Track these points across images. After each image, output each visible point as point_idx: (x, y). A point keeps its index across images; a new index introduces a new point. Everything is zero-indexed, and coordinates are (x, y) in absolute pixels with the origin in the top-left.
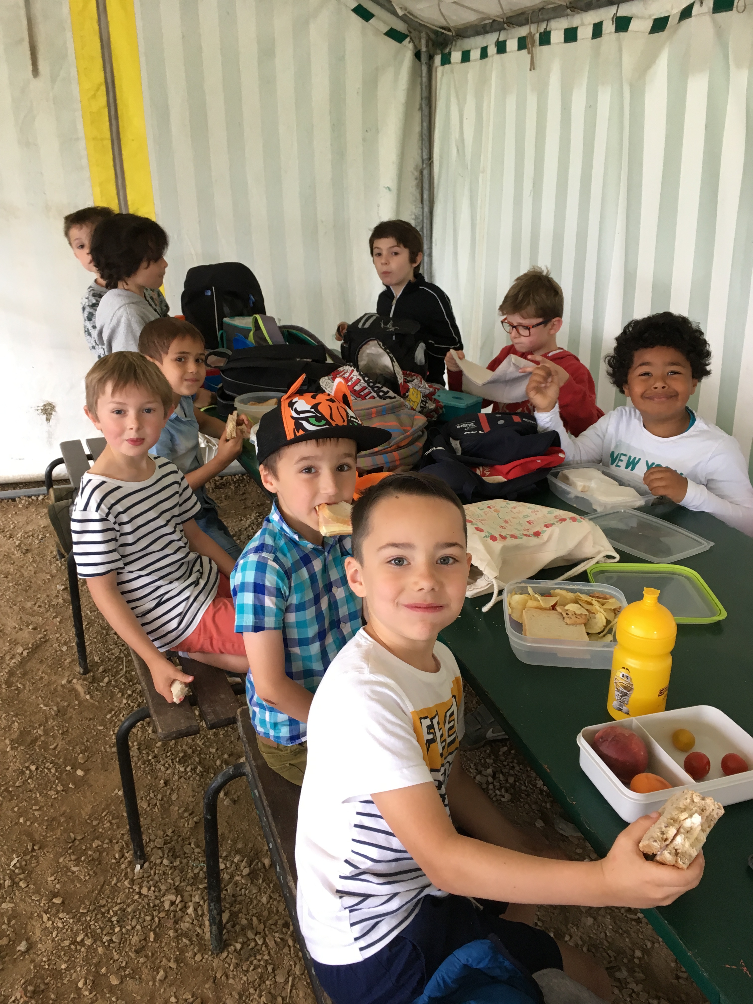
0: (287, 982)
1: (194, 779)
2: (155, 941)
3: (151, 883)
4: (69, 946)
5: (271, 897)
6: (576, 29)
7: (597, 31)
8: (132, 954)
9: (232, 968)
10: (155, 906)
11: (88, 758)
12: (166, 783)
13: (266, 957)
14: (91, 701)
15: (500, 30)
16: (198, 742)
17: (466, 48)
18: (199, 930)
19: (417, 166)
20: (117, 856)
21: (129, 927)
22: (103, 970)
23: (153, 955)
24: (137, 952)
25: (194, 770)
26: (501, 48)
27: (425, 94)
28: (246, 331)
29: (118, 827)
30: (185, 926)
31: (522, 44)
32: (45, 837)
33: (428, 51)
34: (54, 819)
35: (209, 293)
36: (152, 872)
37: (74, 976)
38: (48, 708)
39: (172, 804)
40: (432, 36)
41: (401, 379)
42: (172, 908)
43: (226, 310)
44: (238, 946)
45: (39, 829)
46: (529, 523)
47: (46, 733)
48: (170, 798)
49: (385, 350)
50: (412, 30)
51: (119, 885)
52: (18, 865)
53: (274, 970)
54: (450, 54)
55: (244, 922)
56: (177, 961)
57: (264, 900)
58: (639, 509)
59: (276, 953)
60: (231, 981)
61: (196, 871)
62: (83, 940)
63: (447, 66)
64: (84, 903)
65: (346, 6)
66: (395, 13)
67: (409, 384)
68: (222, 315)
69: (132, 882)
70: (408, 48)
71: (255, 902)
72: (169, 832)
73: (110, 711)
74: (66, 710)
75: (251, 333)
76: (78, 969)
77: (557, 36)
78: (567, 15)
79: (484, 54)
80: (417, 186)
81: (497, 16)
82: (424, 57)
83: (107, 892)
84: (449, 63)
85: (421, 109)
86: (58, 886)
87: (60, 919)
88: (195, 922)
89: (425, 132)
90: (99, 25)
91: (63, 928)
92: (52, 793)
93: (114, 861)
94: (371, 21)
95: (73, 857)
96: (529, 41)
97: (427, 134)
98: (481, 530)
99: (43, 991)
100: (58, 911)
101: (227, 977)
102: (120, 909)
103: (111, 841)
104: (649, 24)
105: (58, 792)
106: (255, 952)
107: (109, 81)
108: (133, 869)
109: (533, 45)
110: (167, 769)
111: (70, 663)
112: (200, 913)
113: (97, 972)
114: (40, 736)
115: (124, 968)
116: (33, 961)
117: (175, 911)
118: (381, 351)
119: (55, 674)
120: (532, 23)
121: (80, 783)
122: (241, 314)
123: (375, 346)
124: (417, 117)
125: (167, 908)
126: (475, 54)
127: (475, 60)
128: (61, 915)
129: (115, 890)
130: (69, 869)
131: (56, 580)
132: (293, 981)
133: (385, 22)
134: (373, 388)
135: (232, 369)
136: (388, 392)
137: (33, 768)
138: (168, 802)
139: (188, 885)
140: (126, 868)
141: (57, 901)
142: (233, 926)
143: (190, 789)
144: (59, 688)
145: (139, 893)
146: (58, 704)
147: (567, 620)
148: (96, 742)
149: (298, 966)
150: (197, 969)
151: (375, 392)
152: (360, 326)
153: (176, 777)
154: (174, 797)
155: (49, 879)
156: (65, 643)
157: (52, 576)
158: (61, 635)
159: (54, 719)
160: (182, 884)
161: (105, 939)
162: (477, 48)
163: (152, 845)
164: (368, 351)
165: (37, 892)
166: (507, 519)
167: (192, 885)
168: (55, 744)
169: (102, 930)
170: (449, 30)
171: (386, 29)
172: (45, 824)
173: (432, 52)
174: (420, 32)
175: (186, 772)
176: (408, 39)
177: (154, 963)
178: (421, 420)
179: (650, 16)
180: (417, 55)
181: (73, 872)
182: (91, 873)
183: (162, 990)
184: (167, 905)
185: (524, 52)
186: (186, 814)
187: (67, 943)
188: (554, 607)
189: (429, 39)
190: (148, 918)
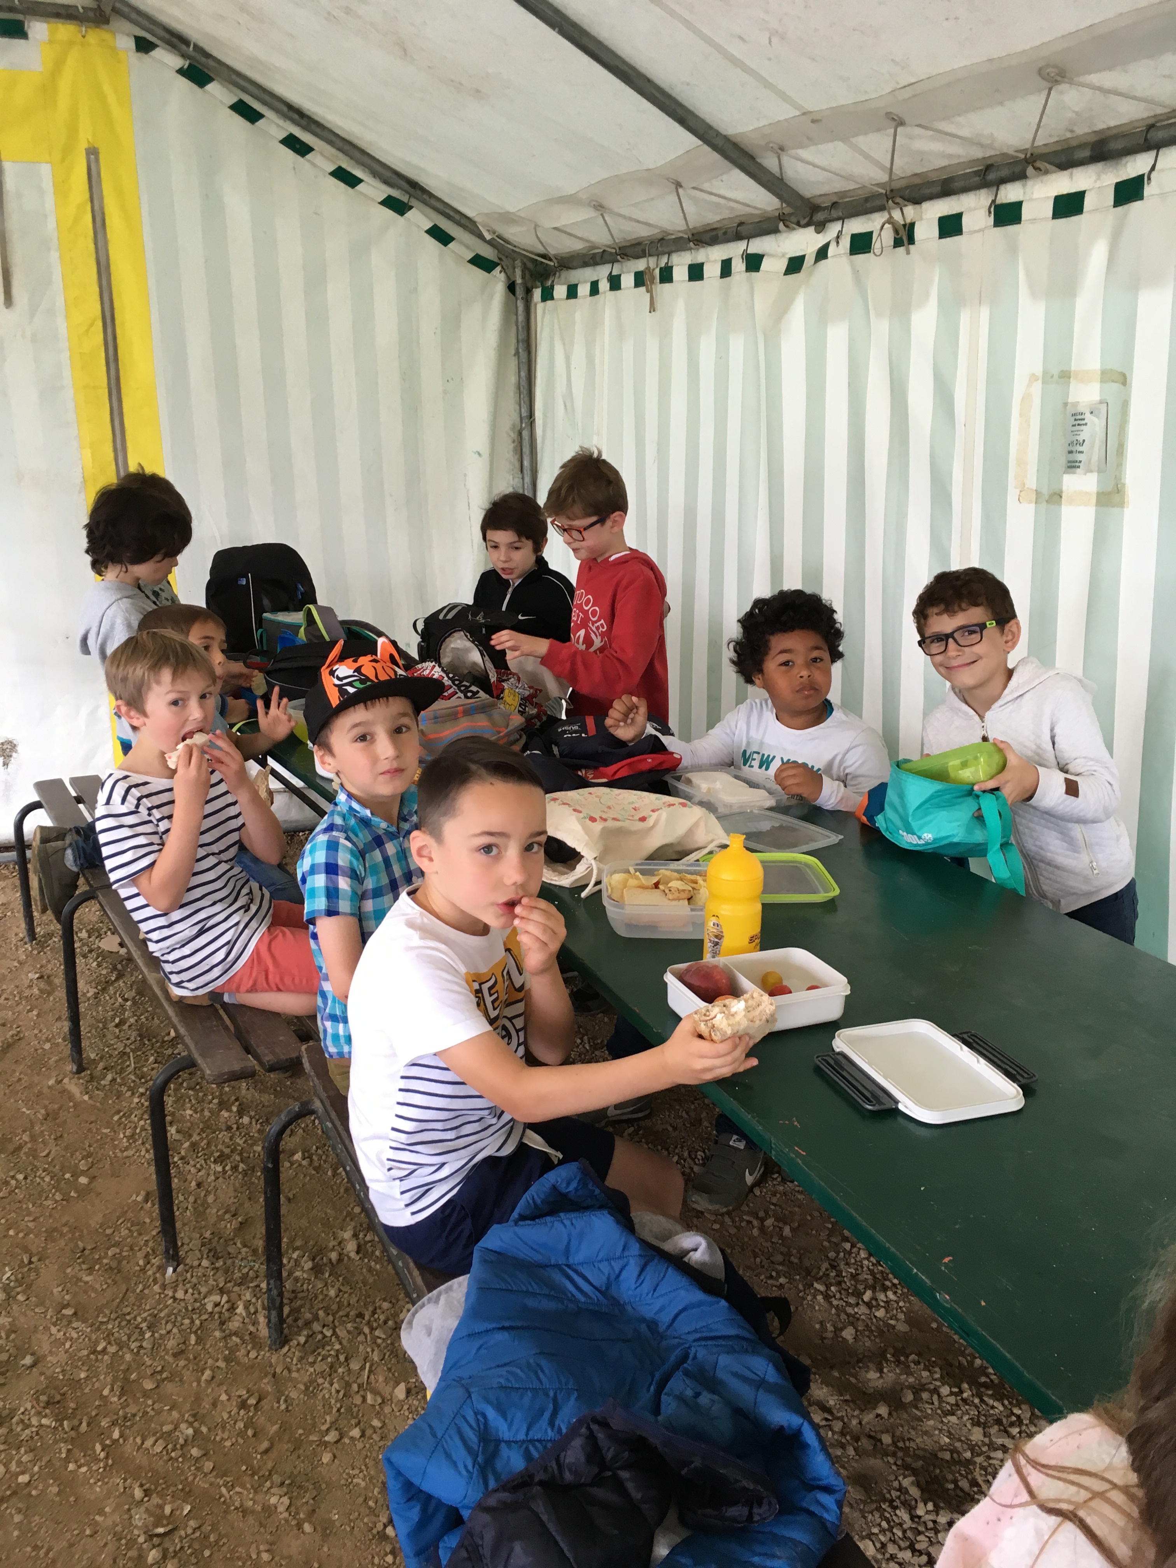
0: (363, 1368)
1: (236, 1177)
2: (197, 1343)
3: (188, 1285)
4: (88, 1356)
5: (340, 1291)
6: (702, 264)
7: (726, 269)
8: (169, 1358)
9: (295, 1362)
10: (193, 1309)
11: (93, 1164)
12: (199, 1185)
13: (337, 1347)
14: (91, 1102)
15: (613, 261)
16: (238, 1140)
17: (573, 281)
18: (252, 1328)
19: (514, 425)
20: (141, 1262)
21: (163, 1332)
22: (133, 1376)
23: (195, 1358)
24: (175, 1355)
25: (235, 1168)
26: (615, 283)
27: (522, 336)
28: (296, 628)
29: (140, 1234)
30: (234, 1324)
31: (640, 280)
32: (45, 1249)
33: (524, 283)
34: (55, 1230)
35: (243, 582)
36: (189, 1275)
37: (97, 1385)
38: (33, 1112)
39: (208, 1206)
40: (530, 265)
41: (493, 677)
42: (217, 1309)
43: (266, 602)
44: (302, 1339)
45: (36, 1243)
46: (635, 809)
47: (33, 1138)
48: (205, 1201)
49: (473, 642)
50: (503, 258)
51: (146, 1291)
52: (13, 1278)
53: (347, 1359)
54: (552, 287)
55: (308, 1316)
56: (227, 1360)
57: (332, 1293)
58: (771, 809)
59: (350, 1341)
60: (294, 1375)
61: (245, 1271)
62: (105, 1349)
63: (549, 303)
64: (103, 1312)
65: (418, 226)
66: (481, 236)
67: (504, 684)
68: (260, 610)
69: (164, 1287)
70: (498, 281)
71: (321, 1297)
72: (208, 1235)
73: (118, 1112)
74: (58, 1114)
75: (302, 630)
76: (102, 1377)
77: (680, 273)
78: (691, 249)
79: (594, 290)
80: (515, 450)
81: (609, 246)
82: (519, 291)
83: (132, 1300)
84: (552, 298)
85: (517, 354)
86: (67, 1297)
87: (74, 1329)
88: (247, 1320)
89: (524, 383)
90: (96, 244)
91: (79, 1338)
92: (49, 1202)
93: (137, 1268)
94: (451, 245)
95: (84, 1267)
96: (647, 277)
97: (526, 386)
98: (580, 812)
99: (58, 1402)
100: (70, 1322)
101: (290, 1371)
102: (150, 1315)
103: (132, 1249)
104: (783, 265)
105: (56, 1202)
106: (324, 1342)
107: (108, 314)
108: (164, 1274)
109: (652, 282)
110: (199, 1171)
111: (56, 1062)
112: (252, 1310)
113: (126, 1379)
114: (26, 1143)
115: (161, 1372)
116: (42, 1374)
117: (221, 1313)
118: (469, 644)
119: (38, 1074)
120: (650, 255)
121: (84, 1192)
122: (286, 609)
123: (460, 638)
124: (512, 364)
125: (210, 1310)
126: (584, 290)
127: (584, 297)
128: (75, 1325)
129: (141, 1297)
130: (80, 1280)
131: (26, 968)
132: (371, 1367)
133: (468, 247)
134: (459, 687)
135: (280, 670)
136: (478, 692)
137: (20, 1177)
138: (203, 1205)
139: (235, 1285)
140: (154, 1273)
141: (68, 1312)
142: (296, 1320)
143: (231, 1189)
144: (45, 1090)
145: (175, 1299)
146: (46, 1107)
147: (670, 896)
148: (101, 1147)
149: (376, 1353)
150: (252, 1367)
151: (461, 692)
152: (441, 617)
153: (212, 1178)
154: (210, 1199)
155: (55, 1291)
156: (48, 1040)
157: (20, 963)
158: (40, 1031)
159: (42, 1124)
160: (229, 1285)
161: (134, 1346)
162: (585, 282)
163: (186, 1248)
164: (452, 646)
165: (41, 1304)
166: (609, 804)
167: (240, 1285)
168: (47, 1151)
169: (129, 1338)
170: (550, 260)
171: (470, 256)
172: (44, 1235)
173: (529, 285)
174: (514, 260)
175: (224, 1172)
176: (499, 268)
177: (197, 1364)
178: (517, 720)
179: (783, 255)
180: (511, 287)
181: (86, 1283)
182: (109, 1281)
183: (210, 1390)
184: (209, 1307)
185: (643, 289)
186: (227, 1216)
187: (85, 1352)
188: (656, 885)
189: (525, 269)
190: (187, 1321)
